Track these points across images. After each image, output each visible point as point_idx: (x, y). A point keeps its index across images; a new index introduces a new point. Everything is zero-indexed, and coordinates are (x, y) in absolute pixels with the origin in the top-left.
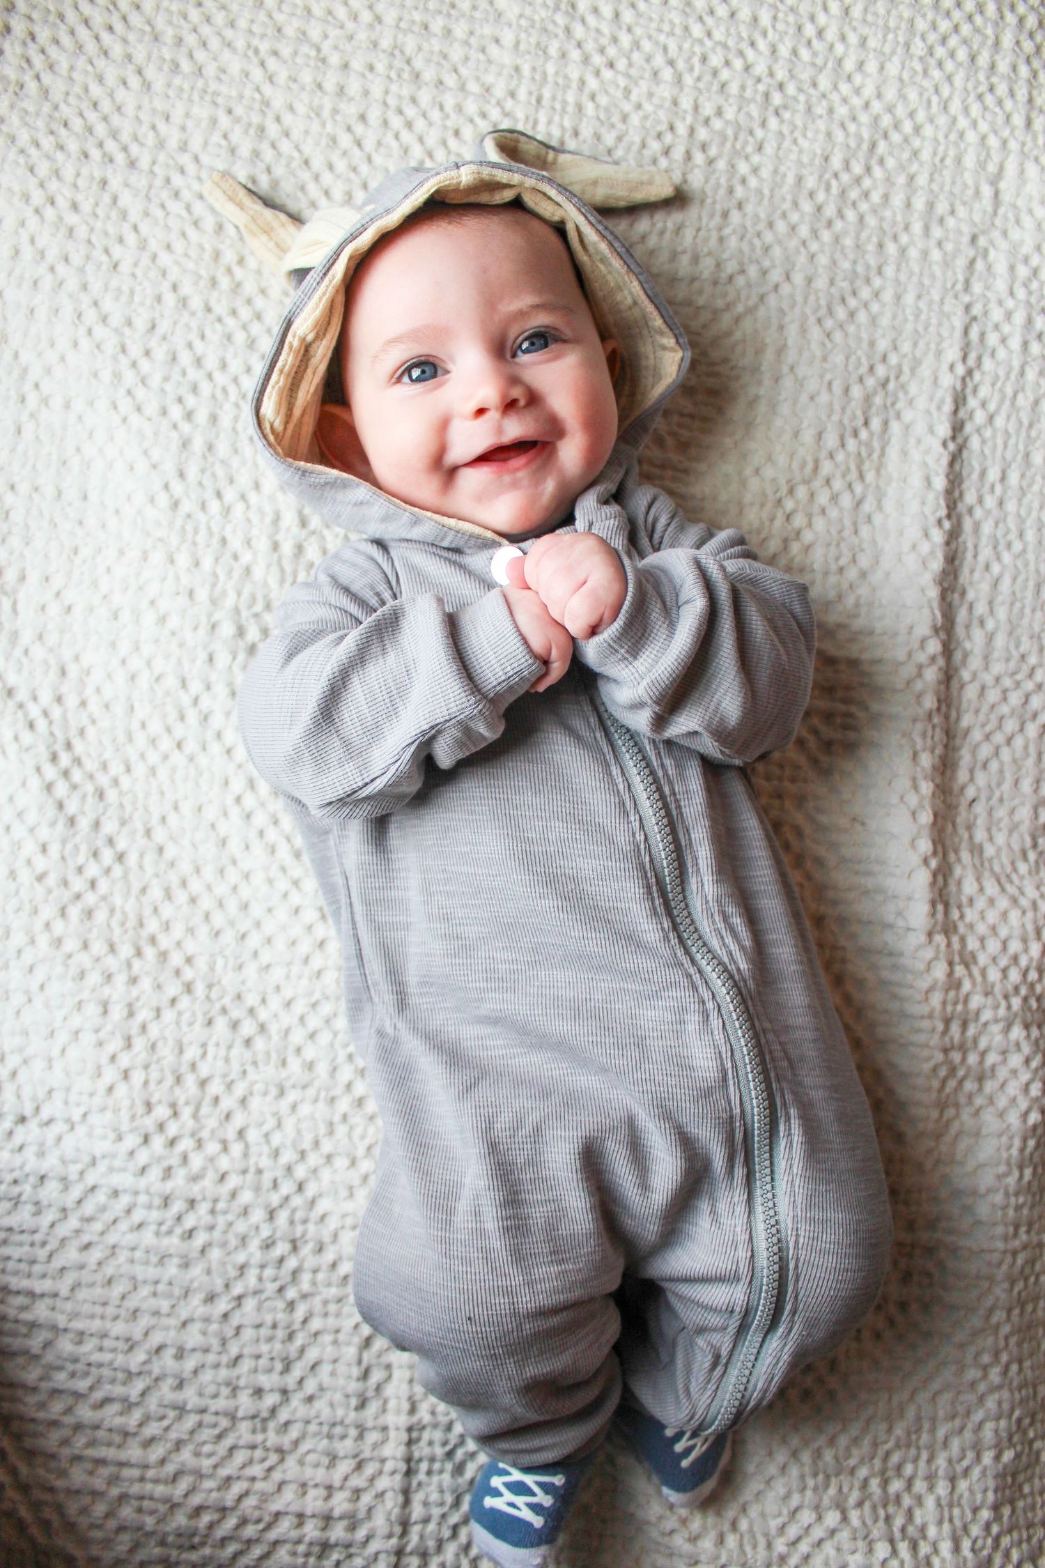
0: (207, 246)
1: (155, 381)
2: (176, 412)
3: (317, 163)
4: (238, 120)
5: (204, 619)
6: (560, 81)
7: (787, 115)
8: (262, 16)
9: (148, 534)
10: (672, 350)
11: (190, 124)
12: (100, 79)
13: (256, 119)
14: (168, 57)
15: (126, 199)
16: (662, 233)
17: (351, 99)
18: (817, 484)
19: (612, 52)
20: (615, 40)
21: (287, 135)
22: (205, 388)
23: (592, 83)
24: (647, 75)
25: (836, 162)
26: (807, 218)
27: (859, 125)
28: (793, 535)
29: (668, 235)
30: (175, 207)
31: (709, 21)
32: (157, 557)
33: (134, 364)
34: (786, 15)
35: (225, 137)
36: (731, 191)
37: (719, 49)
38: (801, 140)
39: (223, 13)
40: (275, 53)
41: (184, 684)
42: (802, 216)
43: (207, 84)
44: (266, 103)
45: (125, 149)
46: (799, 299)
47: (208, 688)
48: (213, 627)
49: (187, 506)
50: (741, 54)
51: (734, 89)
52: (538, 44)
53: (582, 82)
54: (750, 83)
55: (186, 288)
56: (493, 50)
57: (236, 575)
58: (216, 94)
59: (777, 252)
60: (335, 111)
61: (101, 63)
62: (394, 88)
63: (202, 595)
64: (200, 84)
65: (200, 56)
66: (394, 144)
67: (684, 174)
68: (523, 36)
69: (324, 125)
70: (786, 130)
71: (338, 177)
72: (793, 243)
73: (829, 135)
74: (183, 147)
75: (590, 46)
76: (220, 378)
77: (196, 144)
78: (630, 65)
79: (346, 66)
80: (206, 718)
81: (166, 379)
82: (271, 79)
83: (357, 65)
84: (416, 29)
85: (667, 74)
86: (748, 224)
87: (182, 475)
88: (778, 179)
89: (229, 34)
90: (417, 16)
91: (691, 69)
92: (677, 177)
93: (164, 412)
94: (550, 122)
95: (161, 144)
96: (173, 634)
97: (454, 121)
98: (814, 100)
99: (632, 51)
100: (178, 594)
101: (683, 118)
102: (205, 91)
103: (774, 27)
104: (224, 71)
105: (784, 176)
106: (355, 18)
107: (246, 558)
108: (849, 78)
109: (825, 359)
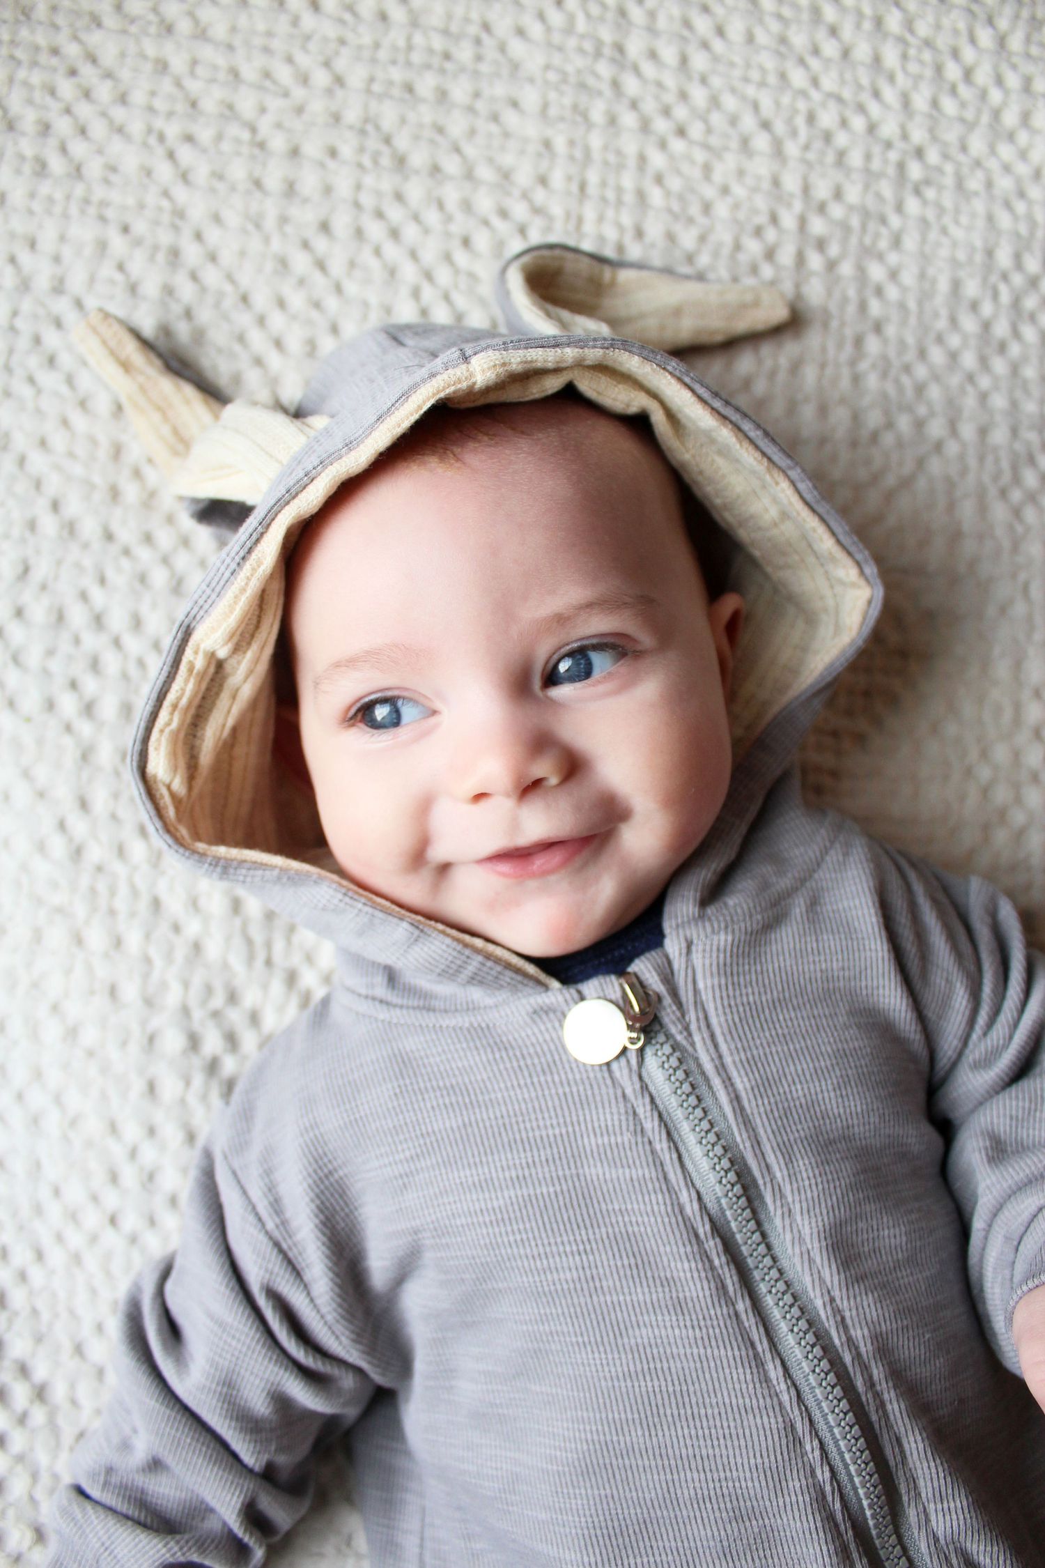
0: (103, 439)
1: (33, 657)
2: (68, 704)
3: (261, 300)
4: (138, 242)
6: (612, 158)
7: (930, 193)
8: (167, 85)
9: (39, 902)
11: (67, 252)
13: (165, 238)
14: (29, 152)
16: (773, 374)
17: (306, 201)
18: (1024, 736)
19: (681, 112)
20: (683, 96)
21: (213, 258)
22: (111, 662)
24: (734, 144)
25: (1004, 258)
26: (973, 342)
27: (1030, 203)
29: (781, 377)
30: (49, 380)
31: (814, 63)
32: (56, 936)
34: (920, 50)
35: (121, 267)
36: (863, 307)
37: (832, 105)
38: (952, 229)
39: (109, 84)
40: (189, 139)
41: (113, 1128)
42: (965, 338)
43: (89, 190)
44: (180, 214)
46: (972, 462)
48: (151, 1039)
49: (95, 853)
50: (861, 109)
52: (575, 108)
53: (642, 159)
54: (877, 150)
55: (73, 506)
56: (511, 118)
58: (103, 204)
59: (934, 392)
60: (283, 220)
62: (369, 180)
63: (130, 991)
64: (79, 190)
65: (78, 149)
66: (373, 263)
67: (797, 286)
68: (552, 96)
69: (267, 240)
70: (930, 214)
71: (294, 317)
72: (955, 380)
73: (990, 218)
74: (59, 288)
75: (649, 106)
76: (133, 645)
77: (77, 282)
78: (709, 130)
79: (295, 152)
80: (151, 1177)
81: (50, 652)
82: (185, 177)
83: (312, 148)
84: (396, 92)
85: (761, 142)
86: (892, 354)
87: (84, 805)
88: (927, 285)
89: (119, 113)
90: (397, 74)
91: (794, 133)
92: (789, 292)
93: (50, 705)
94: (601, 219)
97: (460, 224)
98: (965, 170)
99: (709, 111)
100: (92, 992)
101: (789, 205)
102: (87, 201)
103: (904, 69)
104: (113, 169)
105: (934, 282)
106: (304, 80)
107: (193, 928)
108: (1011, 137)
109: (1015, 548)
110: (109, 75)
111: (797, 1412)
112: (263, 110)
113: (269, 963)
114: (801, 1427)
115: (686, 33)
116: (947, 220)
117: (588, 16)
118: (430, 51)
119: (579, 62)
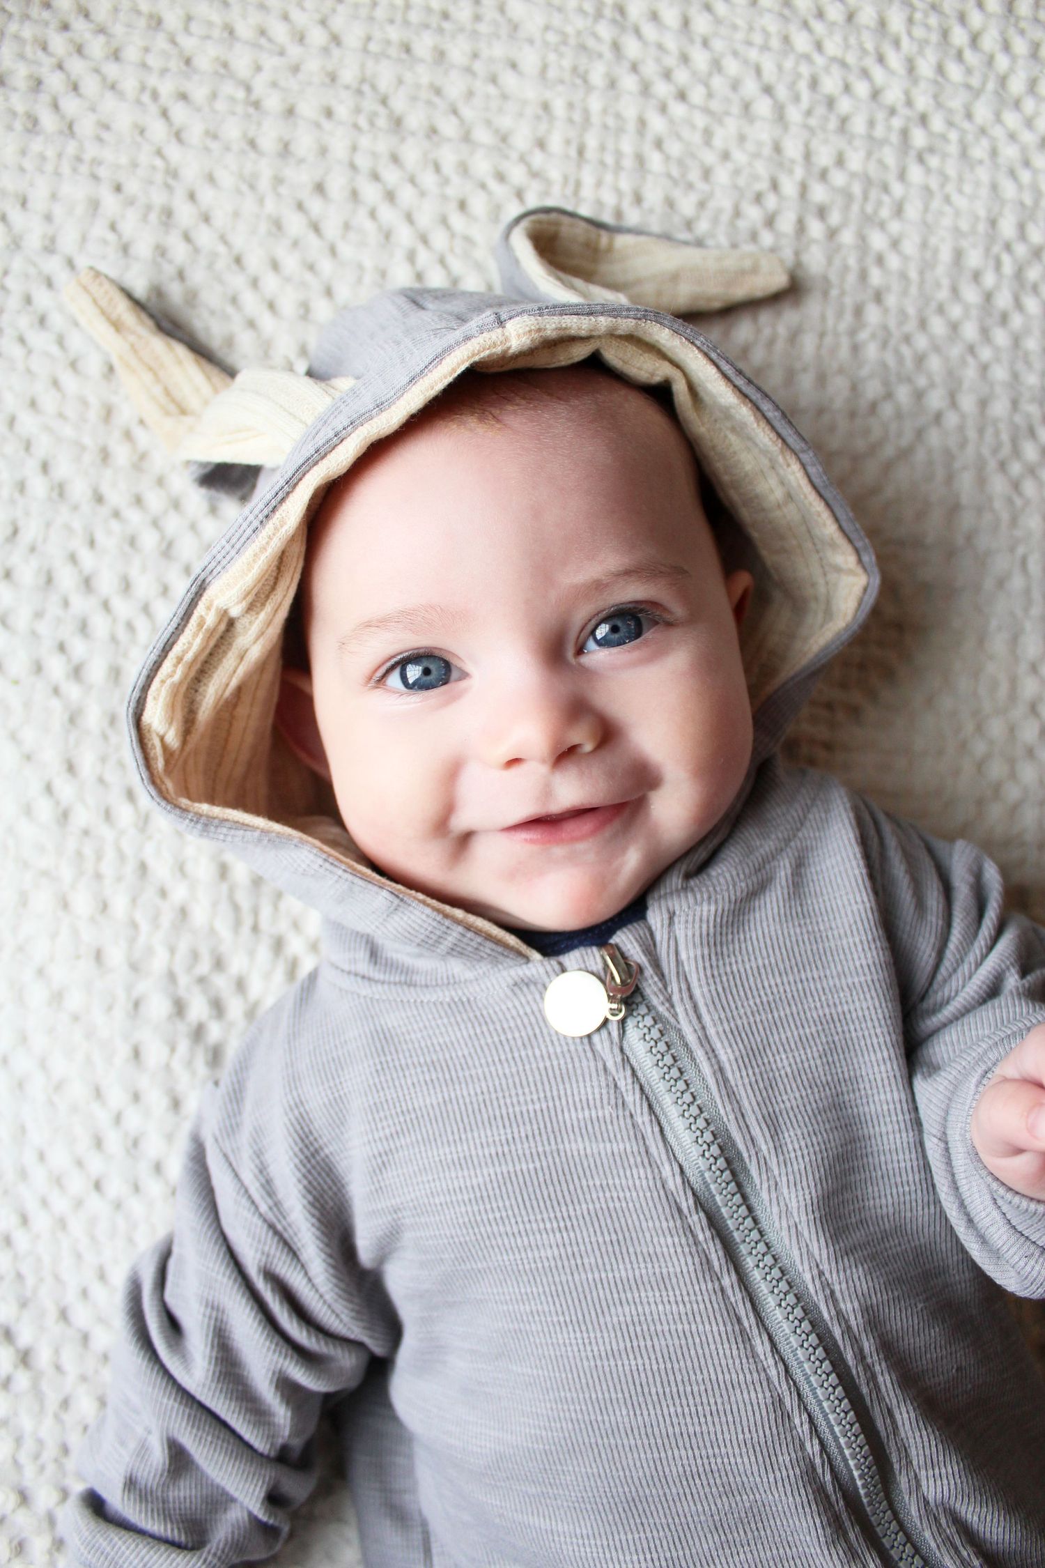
0: (93, 400)
1: (22, 619)
2: (57, 668)
3: (255, 261)
6: (611, 122)
7: (934, 161)
8: (161, 42)
9: (25, 865)
10: (850, 572)
11: (58, 211)
13: (158, 197)
14: (20, 108)
16: (771, 343)
17: (301, 161)
18: (1019, 711)
19: (682, 76)
20: (685, 59)
21: (206, 219)
22: (100, 624)
24: (736, 109)
25: (1007, 228)
26: (974, 313)
27: (1035, 172)
29: (780, 346)
30: (40, 340)
31: (818, 27)
32: (43, 900)
34: (926, 15)
35: (113, 227)
36: (863, 276)
37: (835, 69)
38: (956, 198)
39: (101, 39)
40: (183, 97)
41: (98, 1093)
42: (967, 308)
43: (81, 148)
44: (173, 173)
46: (972, 434)
47: (136, 1097)
48: (137, 1005)
49: (82, 817)
50: (865, 74)
52: (575, 70)
53: (642, 123)
54: (880, 116)
55: (63, 468)
56: (509, 80)
57: (166, 921)
58: (96, 162)
59: (934, 363)
60: (278, 181)
62: (365, 142)
63: (116, 956)
64: (71, 148)
65: (70, 105)
66: (369, 225)
67: (797, 254)
68: (552, 57)
69: (261, 201)
70: (934, 183)
71: (288, 280)
72: (955, 351)
73: (994, 187)
74: (50, 247)
75: (650, 69)
76: (123, 608)
77: (68, 241)
78: (710, 95)
79: (290, 112)
80: (136, 1143)
81: (39, 615)
82: (178, 136)
83: (308, 109)
84: (393, 52)
85: (763, 107)
86: (892, 324)
87: (71, 768)
88: (928, 255)
89: (111, 70)
90: (394, 34)
91: (797, 98)
92: (789, 259)
93: (38, 668)
94: (599, 184)
97: (457, 187)
98: (970, 137)
99: (710, 74)
100: (78, 957)
101: (791, 172)
102: (79, 159)
103: (909, 34)
104: (106, 127)
105: (936, 251)
106: (301, 38)
107: (179, 893)
108: (1017, 104)
109: (1014, 521)
110: (102, 30)
111: (785, 1387)
112: (258, 69)
113: (255, 929)
114: (789, 1402)
116: (950, 188)
118: (429, 10)
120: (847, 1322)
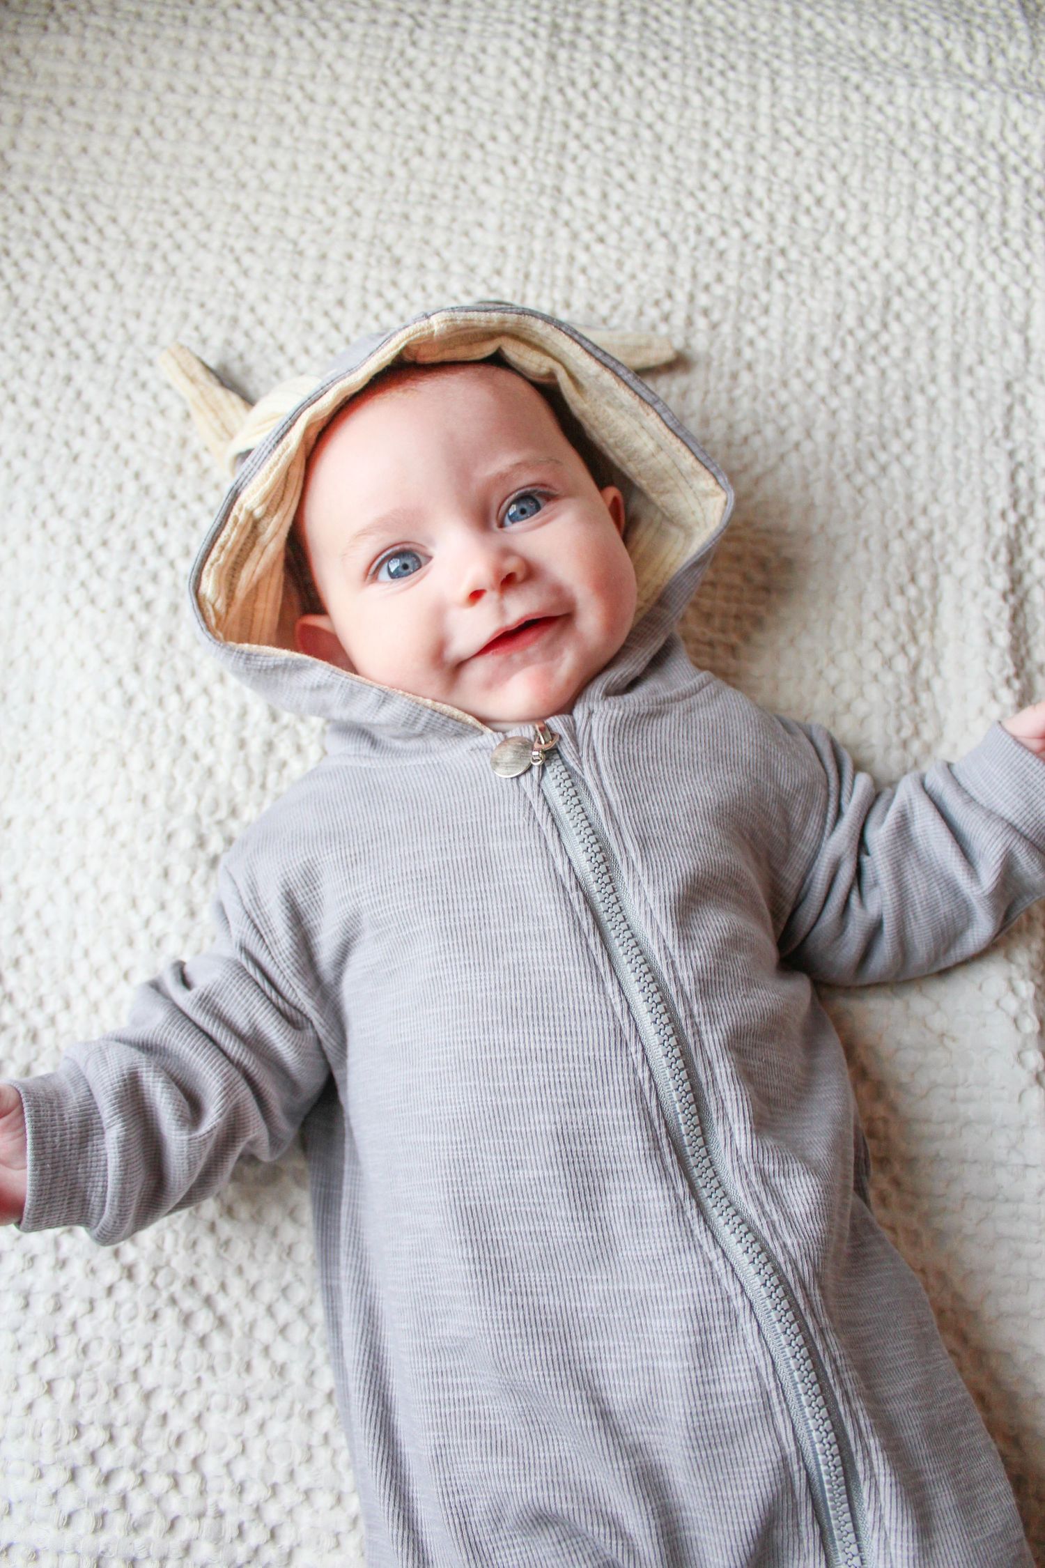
0: (174, 435)
1: (112, 572)
2: (133, 602)
3: (292, 349)
4: (210, 313)
5: (158, 828)
6: (549, 257)
7: (791, 278)
8: (239, 218)
9: (98, 735)
11: (161, 320)
12: (72, 285)
13: (229, 311)
14: (141, 261)
15: (90, 393)
17: (328, 287)
20: (604, 218)
21: (261, 323)
23: (583, 258)
24: (640, 247)
25: (850, 320)
26: (824, 376)
27: (870, 283)
28: (840, 708)
30: (141, 398)
32: (108, 761)
33: (90, 555)
34: (781, 187)
35: (197, 328)
36: (738, 353)
37: (714, 220)
38: (809, 301)
39: (199, 219)
40: (251, 250)
41: (134, 904)
42: (818, 373)
43: (180, 282)
44: (240, 296)
45: (93, 346)
47: (163, 907)
48: (170, 836)
49: (142, 703)
50: (737, 223)
51: (733, 255)
52: (523, 226)
53: (572, 258)
54: (749, 250)
55: (150, 476)
56: (477, 234)
57: (196, 777)
58: (189, 290)
59: (794, 411)
60: (312, 299)
61: (73, 271)
63: (157, 800)
64: (173, 282)
65: (175, 258)
67: (686, 339)
68: (507, 219)
69: (299, 311)
70: (792, 292)
72: (811, 401)
73: (839, 294)
74: (153, 341)
75: (578, 224)
78: (621, 239)
79: (323, 257)
80: (159, 943)
81: (124, 569)
83: (335, 255)
84: (397, 219)
86: (760, 384)
87: (137, 669)
88: (789, 339)
89: (204, 237)
91: (686, 240)
92: (678, 343)
93: (120, 603)
94: (539, 296)
95: (130, 340)
96: (123, 845)
98: (819, 263)
99: (622, 226)
100: (130, 800)
101: (682, 286)
102: (177, 289)
103: (769, 198)
104: (198, 269)
105: (795, 336)
106: (333, 213)
107: (208, 757)
108: (854, 241)
109: (858, 516)
110: (200, 214)
111: (626, 1020)
113: (263, 786)
115: (607, 179)
116: (805, 296)
117: (535, 169)
118: (422, 194)
119: (528, 198)
120: (682, 986)
